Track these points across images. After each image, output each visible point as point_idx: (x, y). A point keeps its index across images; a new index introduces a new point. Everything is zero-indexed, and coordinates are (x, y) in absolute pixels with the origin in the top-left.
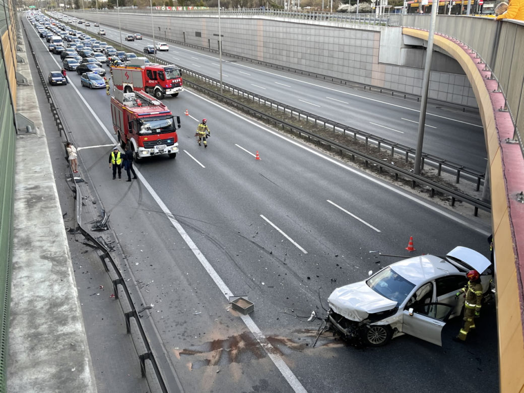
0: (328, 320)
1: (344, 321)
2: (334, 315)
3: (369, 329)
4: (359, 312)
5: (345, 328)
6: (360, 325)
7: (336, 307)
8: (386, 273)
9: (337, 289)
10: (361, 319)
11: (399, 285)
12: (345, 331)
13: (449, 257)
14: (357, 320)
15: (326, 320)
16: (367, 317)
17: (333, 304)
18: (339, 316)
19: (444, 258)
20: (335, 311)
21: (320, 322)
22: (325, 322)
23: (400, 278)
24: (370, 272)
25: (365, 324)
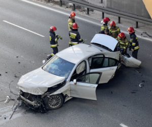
0: (19, 99)
1: (31, 97)
2: (23, 94)
3: (49, 98)
4: (40, 88)
5: (32, 101)
6: (43, 97)
7: (24, 88)
9: (23, 76)
10: (43, 93)
12: (33, 103)
14: (40, 94)
15: (18, 99)
16: (46, 90)
17: (21, 87)
18: (28, 94)
20: (24, 91)
21: (13, 102)
22: (18, 101)
25: (46, 96)
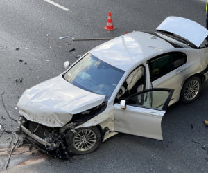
0: (20, 132)
1: (42, 130)
2: (28, 124)
3: (74, 134)
4: (59, 115)
5: (43, 138)
6: (62, 130)
7: (29, 114)
8: (86, 62)
9: (28, 91)
10: (64, 124)
11: (104, 74)
12: (44, 142)
13: (160, 31)
14: (57, 125)
15: (17, 133)
16: (70, 119)
17: (24, 111)
18: (35, 124)
19: (155, 33)
20: (29, 119)
21: (9, 136)
22: (17, 136)
23: (104, 66)
24: (67, 63)
25: (69, 129)
